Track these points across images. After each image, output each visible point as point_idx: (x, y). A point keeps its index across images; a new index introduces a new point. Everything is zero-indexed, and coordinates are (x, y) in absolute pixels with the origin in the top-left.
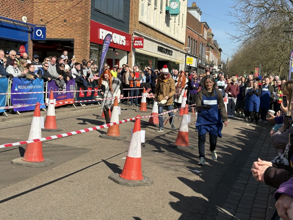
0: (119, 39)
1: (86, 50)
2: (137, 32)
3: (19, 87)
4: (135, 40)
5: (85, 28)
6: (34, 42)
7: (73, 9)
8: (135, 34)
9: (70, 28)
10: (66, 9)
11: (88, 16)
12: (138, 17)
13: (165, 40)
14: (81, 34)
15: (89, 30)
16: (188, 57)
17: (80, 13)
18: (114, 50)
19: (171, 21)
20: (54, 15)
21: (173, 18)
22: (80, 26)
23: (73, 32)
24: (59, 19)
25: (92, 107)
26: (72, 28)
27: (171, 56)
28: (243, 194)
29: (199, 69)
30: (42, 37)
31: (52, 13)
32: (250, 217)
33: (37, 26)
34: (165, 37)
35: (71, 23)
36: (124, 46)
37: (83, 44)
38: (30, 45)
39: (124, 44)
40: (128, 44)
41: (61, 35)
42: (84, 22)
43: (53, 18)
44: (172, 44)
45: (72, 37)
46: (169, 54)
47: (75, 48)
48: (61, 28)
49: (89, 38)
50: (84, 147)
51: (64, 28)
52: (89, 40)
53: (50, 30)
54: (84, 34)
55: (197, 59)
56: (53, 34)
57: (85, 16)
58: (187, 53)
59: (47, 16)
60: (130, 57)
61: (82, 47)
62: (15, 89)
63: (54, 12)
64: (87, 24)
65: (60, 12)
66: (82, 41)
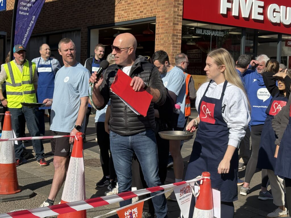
14: (165, 5)
18: (279, 38)
23: (155, 3)
37: (167, 24)
41: (140, 12)
45: (153, 12)
49: (178, 10)
52: (178, 15)
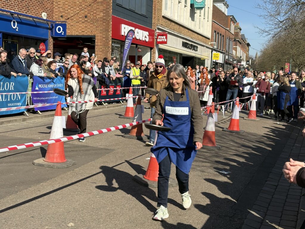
0: (141, 35)
1: (107, 47)
2: (160, 27)
3: (40, 86)
4: (158, 36)
5: (106, 24)
6: (54, 39)
7: (94, 4)
8: (159, 29)
9: (91, 24)
10: (87, 4)
11: (110, 11)
12: (161, 12)
13: (190, 35)
14: (102, 30)
15: (110, 26)
16: (214, 52)
17: (101, 8)
18: (136, 47)
19: (196, 15)
20: (75, 10)
21: (198, 12)
22: (102, 22)
23: (94, 29)
24: (80, 15)
25: (115, 106)
26: (93, 24)
27: (196, 52)
28: (273, 196)
29: (225, 66)
30: (63, 34)
31: (72, 9)
32: (281, 220)
33: (57, 23)
34: (190, 32)
35: (92, 19)
36: (146, 42)
37: (104, 41)
38: (51, 42)
39: (147, 40)
40: (151, 40)
41: (82, 32)
42: (105, 17)
43: (73, 13)
44: (198, 39)
45: (93, 33)
46: (194, 49)
47: (97, 45)
48: (81, 24)
49: (110, 34)
50: (106, 148)
51: (85, 24)
52: (110, 36)
53: (70, 27)
54: (106, 30)
55: (224, 55)
56: (74, 30)
57: (106, 11)
58: (214, 48)
59: (67, 12)
60: (154, 53)
61: (104, 44)
62: (35, 88)
63: (75, 7)
64: (108, 19)
65: (80, 7)
66: (103, 38)
